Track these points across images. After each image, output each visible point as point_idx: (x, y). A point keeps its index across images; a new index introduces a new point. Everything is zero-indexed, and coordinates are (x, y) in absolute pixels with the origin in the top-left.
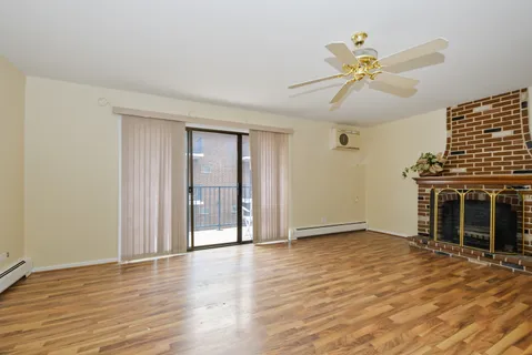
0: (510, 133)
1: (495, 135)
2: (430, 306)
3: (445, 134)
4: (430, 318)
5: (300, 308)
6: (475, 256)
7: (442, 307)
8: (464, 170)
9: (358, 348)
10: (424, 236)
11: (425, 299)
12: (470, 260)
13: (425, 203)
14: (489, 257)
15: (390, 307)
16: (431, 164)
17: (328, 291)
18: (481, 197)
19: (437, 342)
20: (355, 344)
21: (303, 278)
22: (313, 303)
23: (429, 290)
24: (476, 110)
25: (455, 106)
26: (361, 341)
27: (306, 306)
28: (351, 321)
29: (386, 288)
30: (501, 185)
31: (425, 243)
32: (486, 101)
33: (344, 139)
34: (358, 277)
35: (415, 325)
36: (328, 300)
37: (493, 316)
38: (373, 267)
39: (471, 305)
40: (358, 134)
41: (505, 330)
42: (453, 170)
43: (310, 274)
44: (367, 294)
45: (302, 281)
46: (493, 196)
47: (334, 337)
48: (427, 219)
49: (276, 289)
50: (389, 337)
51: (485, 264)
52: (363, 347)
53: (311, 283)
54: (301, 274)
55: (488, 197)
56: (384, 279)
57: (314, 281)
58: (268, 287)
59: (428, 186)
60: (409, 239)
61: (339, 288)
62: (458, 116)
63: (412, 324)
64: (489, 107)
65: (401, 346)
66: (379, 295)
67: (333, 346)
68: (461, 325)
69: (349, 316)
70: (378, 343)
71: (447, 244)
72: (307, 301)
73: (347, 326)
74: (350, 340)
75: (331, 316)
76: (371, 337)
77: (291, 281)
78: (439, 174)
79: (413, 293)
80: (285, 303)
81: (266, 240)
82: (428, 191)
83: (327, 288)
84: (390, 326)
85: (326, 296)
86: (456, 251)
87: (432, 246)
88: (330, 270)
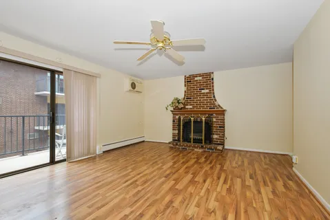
0: (207, 91)
1: (203, 91)
2: (190, 176)
3: (184, 89)
4: (192, 182)
5: (124, 199)
6: (197, 148)
7: (195, 175)
8: (191, 107)
9: (168, 211)
10: (176, 140)
11: (187, 173)
12: (195, 150)
13: (176, 124)
14: (202, 147)
15: (173, 182)
16: (179, 103)
17: (137, 183)
18: (199, 120)
19: (200, 193)
20: (165, 210)
21: (118, 178)
22: (131, 193)
23: (186, 168)
24: (196, 79)
25: (188, 76)
26: (167, 206)
27: (128, 197)
28: (158, 197)
29: (168, 172)
30: (205, 114)
31: (177, 144)
32: (200, 75)
33: (133, 86)
34: (151, 170)
35: (188, 187)
36: (140, 188)
37: (213, 174)
38: (156, 162)
39: (204, 171)
40: (141, 83)
41: (219, 178)
42: (187, 107)
43: (121, 175)
44: (160, 178)
45: (119, 180)
46: (204, 119)
47: (152, 211)
48: (177, 132)
49: (101, 191)
50: (180, 198)
51: (201, 150)
52: (170, 209)
53: (125, 180)
54: (116, 176)
55: (201, 119)
56: (165, 167)
57: (127, 178)
58: (94, 191)
59: (177, 114)
60: (169, 143)
61: (143, 179)
62: (189, 80)
63: (186, 188)
64: (201, 78)
65: (187, 202)
66: (166, 177)
67: (155, 216)
68: (205, 181)
69: (155, 194)
70: (176, 204)
71: (186, 143)
72: (127, 193)
73: (157, 200)
74: (162, 208)
75: (146, 198)
76: (171, 202)
77: (111, 182)
78: (182, 108)
79: (180, 171)
80: (112, 200)
81: (79, 157)
82: (177, 117)
83: (136, 181)
84: (178, 192)
85: (138, 185)
86: (190, 146)
87: (180, 145)
88: (133, 169)
